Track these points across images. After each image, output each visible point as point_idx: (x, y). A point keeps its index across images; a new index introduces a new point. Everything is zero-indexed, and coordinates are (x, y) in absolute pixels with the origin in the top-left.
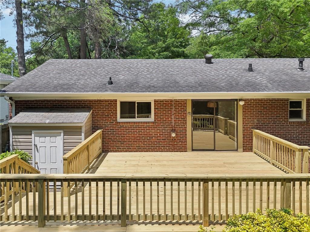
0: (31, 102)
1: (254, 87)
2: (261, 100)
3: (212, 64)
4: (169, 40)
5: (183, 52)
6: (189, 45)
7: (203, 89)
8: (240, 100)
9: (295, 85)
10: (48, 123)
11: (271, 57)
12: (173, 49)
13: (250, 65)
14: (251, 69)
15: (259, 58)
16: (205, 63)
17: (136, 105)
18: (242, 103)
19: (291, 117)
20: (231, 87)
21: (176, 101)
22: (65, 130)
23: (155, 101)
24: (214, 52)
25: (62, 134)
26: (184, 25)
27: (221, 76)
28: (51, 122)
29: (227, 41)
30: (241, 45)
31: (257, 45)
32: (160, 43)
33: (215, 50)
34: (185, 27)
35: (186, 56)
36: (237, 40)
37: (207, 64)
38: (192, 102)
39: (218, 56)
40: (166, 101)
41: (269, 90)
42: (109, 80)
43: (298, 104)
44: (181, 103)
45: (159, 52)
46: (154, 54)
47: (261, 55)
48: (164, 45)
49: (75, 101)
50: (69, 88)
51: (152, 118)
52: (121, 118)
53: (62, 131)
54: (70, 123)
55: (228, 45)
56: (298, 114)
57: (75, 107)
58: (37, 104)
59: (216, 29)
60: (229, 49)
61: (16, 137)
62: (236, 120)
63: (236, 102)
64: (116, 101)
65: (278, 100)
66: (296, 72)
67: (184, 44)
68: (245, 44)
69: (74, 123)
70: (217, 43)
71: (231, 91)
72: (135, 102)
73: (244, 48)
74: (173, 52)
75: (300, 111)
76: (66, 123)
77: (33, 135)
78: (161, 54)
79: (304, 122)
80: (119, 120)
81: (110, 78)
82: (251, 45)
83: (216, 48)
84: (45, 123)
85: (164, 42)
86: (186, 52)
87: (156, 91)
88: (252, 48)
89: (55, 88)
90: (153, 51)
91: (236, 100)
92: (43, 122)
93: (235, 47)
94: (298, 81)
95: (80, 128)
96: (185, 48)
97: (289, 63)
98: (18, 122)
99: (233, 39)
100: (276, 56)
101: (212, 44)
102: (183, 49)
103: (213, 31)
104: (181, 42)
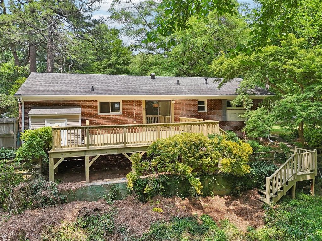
0: (31, 102)
1: (180, 93)
2: (183, 101)
3: (155, 80)
4: (113, 58)
5: (127, 69)
6: (131, 63)
7: (152, 94)
8: (172, 100)
9: (201, 91)
10: (57, 114)
11: (194, 76)
12: (117, 66)
13: (178, 81)
14: (178, 83)
15: (187, 76)
16: (150, 79)
17: (110, 104)
18: (173, 102)
19: (199, 110)
20: (168, 93)
21: (136, 101)
22: (68, 118)
23: (123, 101)
24: (154, 71)
25: (66, 121)
26: (128, 46)
27: (161, 87)
28: (58, 113)
29: (164, 63)
30: (173, 66)
31: (185, 67)
32: (105, 61)
33: (155, 69)
34: (129, 48)
35: (129, 73)
36: (170, 63)
37: (152, 80)
38: (145, 102)
39: (157, 74)
40: (130, 101)
41: (188, 95)
42: (91, 88)
43: (202, 103)
44: (139, 103)
45: (104, 68)
46: (99, 70)
47: (188, 75)
48: (109, 63)
49: (69, 101)
50: (66, 92)
51: (121, 112)
52: (100, 112)
53: (66, 119)
54: (72, 114)
55: (164, 66)
56: (203, 109)
57: (68, 106)
58: (40, 103)
59: (154, 52)
60: (165, 68)
61: (33, 124)
62: (170, 115)
63: (170, 102)
64: (97, 101)
65: (192, 100)
66: (203, 86)
67: (126, 62)
68: (176, 66)
69: (75, 114)
70: (157, 64)
71: (167, 95)
72: (109, 102)
73: (175, 69)
74: (117, 69)
75: (204, 106)
76: (69, 114)
77: (46, 122)
78: (107, 70)
79: (206, 113)
80: (99, 114)
81: (92, 87)
82: (180, 67)
83: (156, 68)
84: (55, 114)
85: (109, 59)
86: (129, 69)
87: (125, 95)
88: (180, 69)
89: (56, 92)
90: (98, 67)
91: (170, 101)
92: (53, 113)
93: (169, 67)
94: (202, 90)
95: (78, 116)
96: (127, 65)
97: (200, 80)
98: (36, 113)
99: (168, 62)
100: (198, 75)
101: (151, 65)
102: (126, 67)
103: (152, 53)
104: (124, 61)
